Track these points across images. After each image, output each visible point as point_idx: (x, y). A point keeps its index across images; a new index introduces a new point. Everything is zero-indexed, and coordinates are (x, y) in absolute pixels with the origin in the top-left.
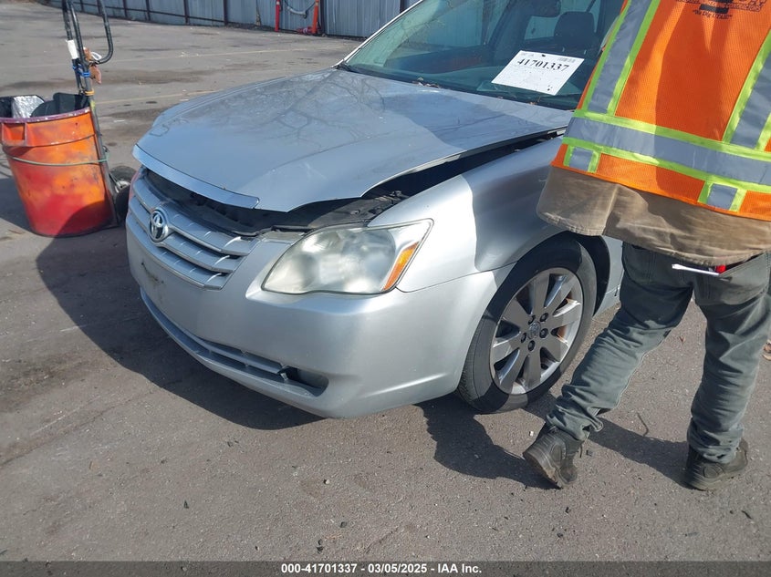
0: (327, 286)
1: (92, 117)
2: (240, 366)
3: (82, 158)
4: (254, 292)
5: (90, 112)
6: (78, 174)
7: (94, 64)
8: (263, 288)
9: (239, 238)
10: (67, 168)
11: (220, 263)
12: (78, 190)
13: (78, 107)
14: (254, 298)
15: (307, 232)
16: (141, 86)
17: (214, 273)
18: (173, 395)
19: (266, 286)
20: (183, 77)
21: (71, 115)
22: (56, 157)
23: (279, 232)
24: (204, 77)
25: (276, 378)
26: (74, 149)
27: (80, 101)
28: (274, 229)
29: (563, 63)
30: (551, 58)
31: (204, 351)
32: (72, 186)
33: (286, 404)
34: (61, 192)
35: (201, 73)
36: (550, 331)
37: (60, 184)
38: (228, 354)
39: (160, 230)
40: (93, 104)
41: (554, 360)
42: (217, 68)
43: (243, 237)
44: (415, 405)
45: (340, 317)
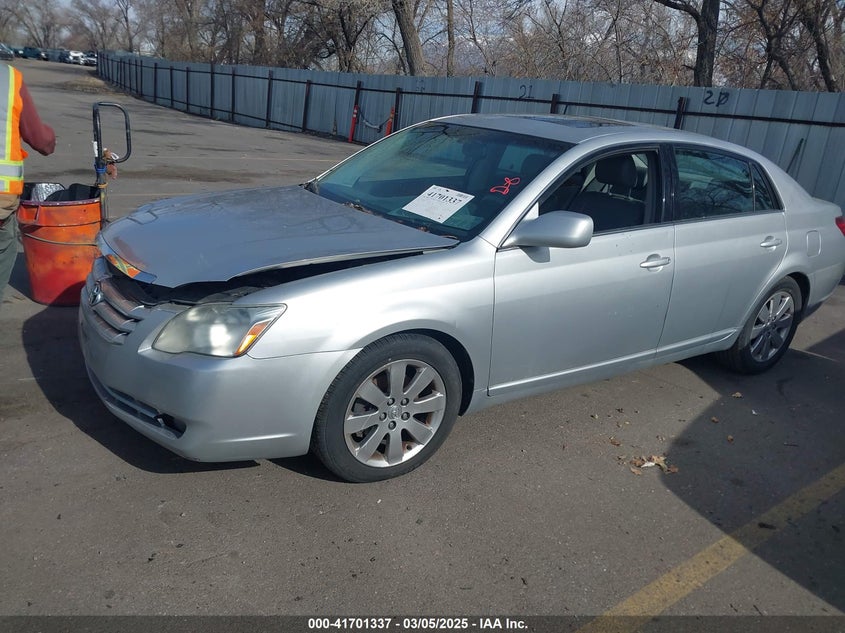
0: (200, 348)
1: (101, 206)
2: (133, 412)
3: (85, 240)
4: (145, 349)
5: (100, 202)
6: (79, 253)
7: (112, 163)
8: (153, 348)
9: (143, 306)
10: (69, 246)
11: (125, 324)
12: (77, 267)
13: (92, 196)
14: (144, 354)
15: (193, 305)
16: (191, 183)
17: (120, 332)
18: (90, 438)
19: (156, 346)
20: (234, 178)
21: (80, 202)
22: (62, 236)
23: (174, 305)
24: (252, 179)
25: (154, 422)
26: (79, 231)
27: (94, 192)
28: (171, 302)
29: (458, 198)
30: (453, 193)
31: (112, 400)
32: (72, 262)
33: (177, 456)
34: (60, 266)
35: (253, 175)
36: (411, 416)
37: (61, 260)
38: (127, 401)
39: (95, 296)
40: (103, 196)
41: (419, 443)
42: (272, 172)
43: (146, 306)
44: (270, 460)
45: (204, 373)
